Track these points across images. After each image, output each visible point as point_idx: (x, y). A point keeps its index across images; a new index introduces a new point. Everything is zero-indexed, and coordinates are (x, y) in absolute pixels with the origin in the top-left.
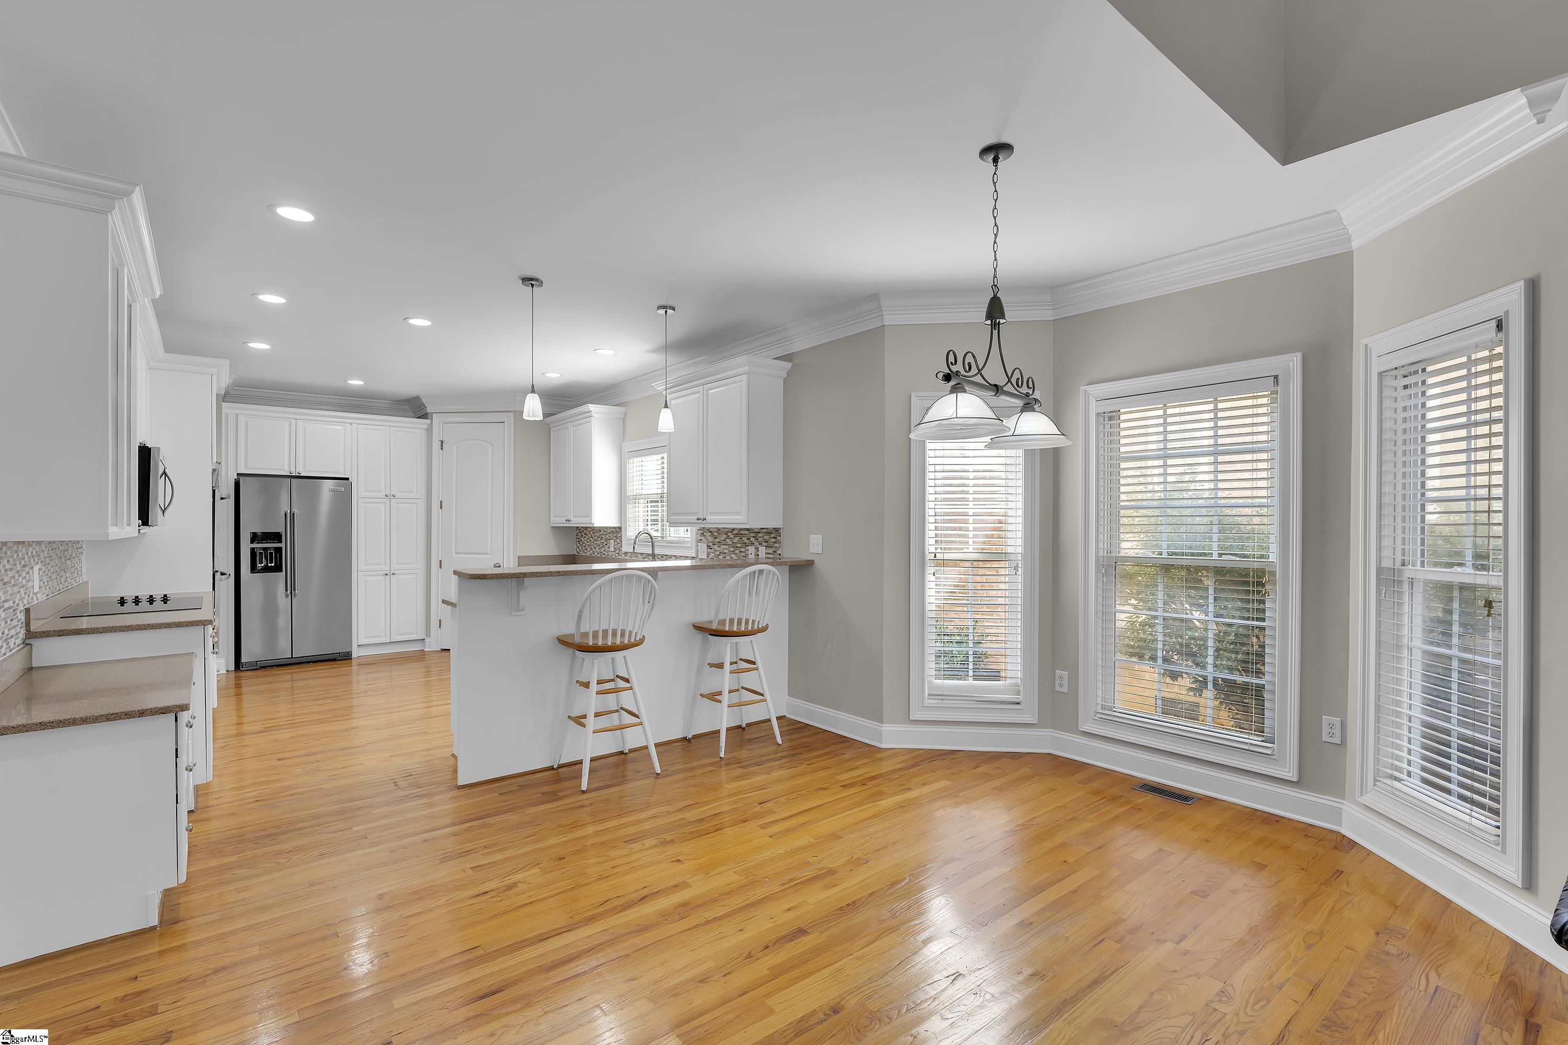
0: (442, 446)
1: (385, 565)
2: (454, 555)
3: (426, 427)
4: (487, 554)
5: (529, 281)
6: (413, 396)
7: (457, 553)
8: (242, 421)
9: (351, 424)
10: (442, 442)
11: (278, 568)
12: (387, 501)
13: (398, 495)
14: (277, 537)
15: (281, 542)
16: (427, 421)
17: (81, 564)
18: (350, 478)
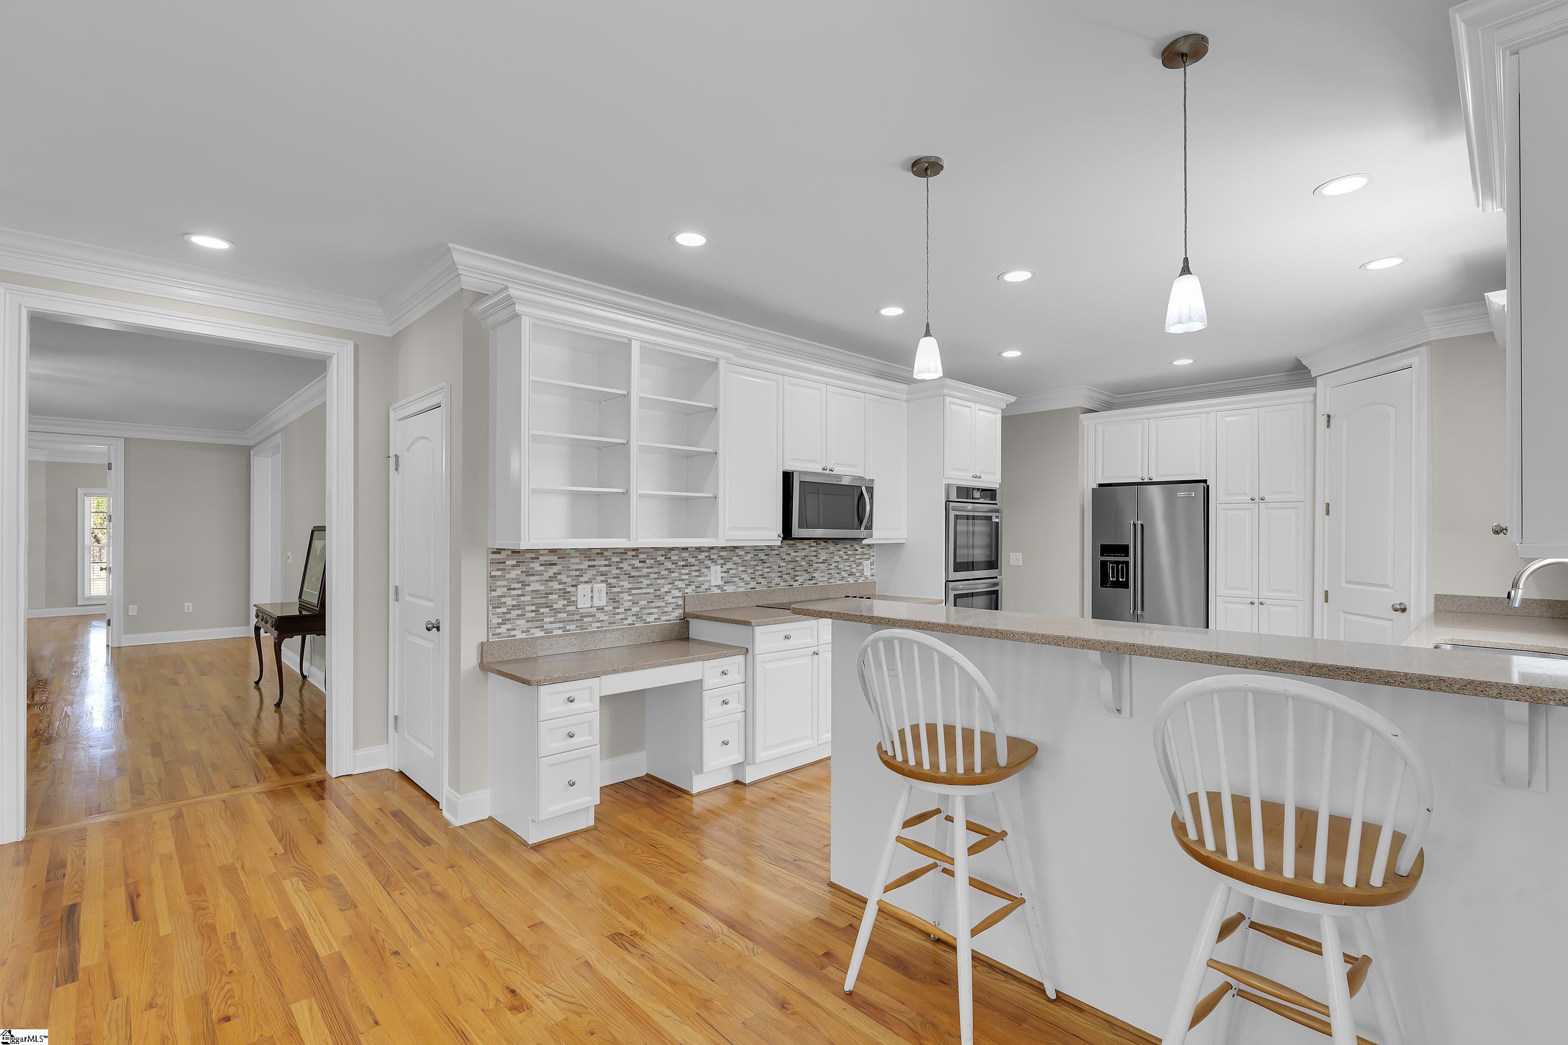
0: (1328, 422)
1: (1252, 592)
2: (1344, 585)
3: (1309, 397)
4: (1387, 586)
6: (1288, 361)
7: (1348, 582)
8: (1100, 428)
9: (1209, 413)
10: (1329, 416)
11: (1125, 585)
12: (1254, 506)
13: (1267, 498)
14: (1124, 550)
15: (1127, 555)
16: (1311, 390)
17: (861, 568)
18: (1205, 481)
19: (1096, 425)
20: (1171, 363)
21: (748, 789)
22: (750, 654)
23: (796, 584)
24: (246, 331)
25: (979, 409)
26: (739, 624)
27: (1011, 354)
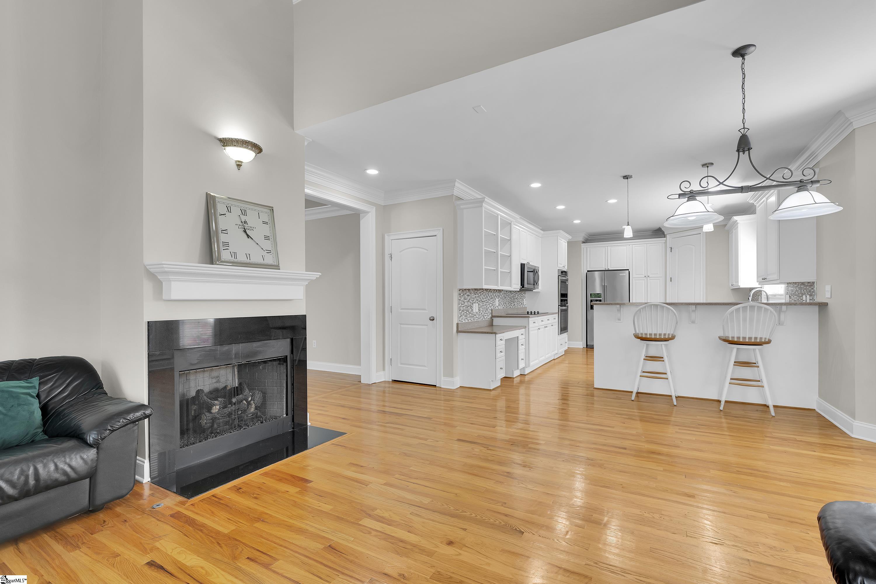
0: (671, 250)
3: (665, 241)
5: (626, 177)
6: (657, 229)
8: (588, 249)
9: (629, 245)
10: (671, 248)
12: (646, 279)
13: (650, 276)
14: (600, 295)
15: (601, 297)
16: (665, 239)
17: (523, 301)
18: (628, 270)
19: (587, 248)
20: (621, 227)
21: (526, 376)
22: (527, 328)
23: (511, 307)
24: (348, 201)
25: (564, 242)
26: (523, 317)
27: (577, 222)
